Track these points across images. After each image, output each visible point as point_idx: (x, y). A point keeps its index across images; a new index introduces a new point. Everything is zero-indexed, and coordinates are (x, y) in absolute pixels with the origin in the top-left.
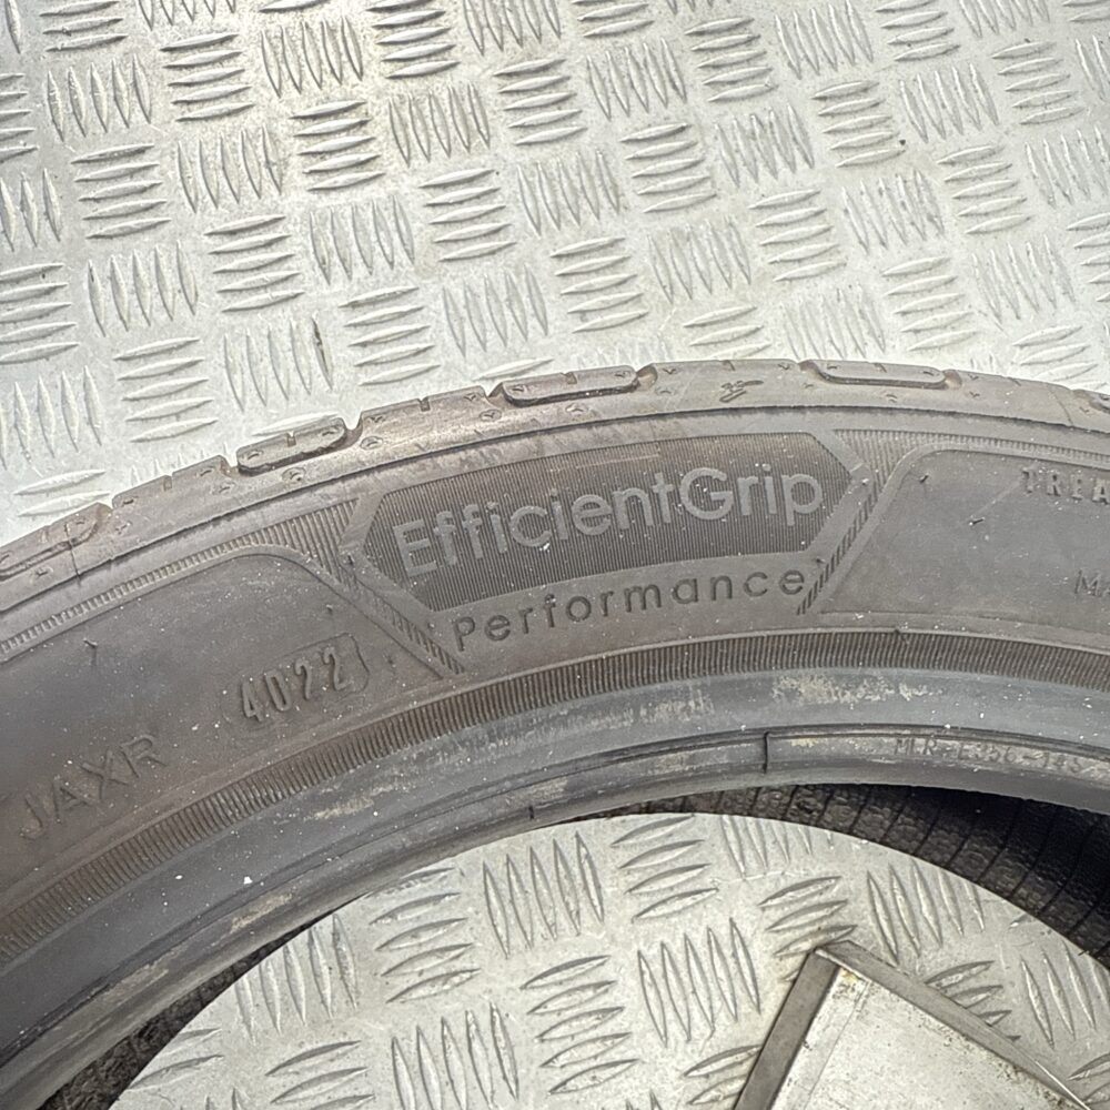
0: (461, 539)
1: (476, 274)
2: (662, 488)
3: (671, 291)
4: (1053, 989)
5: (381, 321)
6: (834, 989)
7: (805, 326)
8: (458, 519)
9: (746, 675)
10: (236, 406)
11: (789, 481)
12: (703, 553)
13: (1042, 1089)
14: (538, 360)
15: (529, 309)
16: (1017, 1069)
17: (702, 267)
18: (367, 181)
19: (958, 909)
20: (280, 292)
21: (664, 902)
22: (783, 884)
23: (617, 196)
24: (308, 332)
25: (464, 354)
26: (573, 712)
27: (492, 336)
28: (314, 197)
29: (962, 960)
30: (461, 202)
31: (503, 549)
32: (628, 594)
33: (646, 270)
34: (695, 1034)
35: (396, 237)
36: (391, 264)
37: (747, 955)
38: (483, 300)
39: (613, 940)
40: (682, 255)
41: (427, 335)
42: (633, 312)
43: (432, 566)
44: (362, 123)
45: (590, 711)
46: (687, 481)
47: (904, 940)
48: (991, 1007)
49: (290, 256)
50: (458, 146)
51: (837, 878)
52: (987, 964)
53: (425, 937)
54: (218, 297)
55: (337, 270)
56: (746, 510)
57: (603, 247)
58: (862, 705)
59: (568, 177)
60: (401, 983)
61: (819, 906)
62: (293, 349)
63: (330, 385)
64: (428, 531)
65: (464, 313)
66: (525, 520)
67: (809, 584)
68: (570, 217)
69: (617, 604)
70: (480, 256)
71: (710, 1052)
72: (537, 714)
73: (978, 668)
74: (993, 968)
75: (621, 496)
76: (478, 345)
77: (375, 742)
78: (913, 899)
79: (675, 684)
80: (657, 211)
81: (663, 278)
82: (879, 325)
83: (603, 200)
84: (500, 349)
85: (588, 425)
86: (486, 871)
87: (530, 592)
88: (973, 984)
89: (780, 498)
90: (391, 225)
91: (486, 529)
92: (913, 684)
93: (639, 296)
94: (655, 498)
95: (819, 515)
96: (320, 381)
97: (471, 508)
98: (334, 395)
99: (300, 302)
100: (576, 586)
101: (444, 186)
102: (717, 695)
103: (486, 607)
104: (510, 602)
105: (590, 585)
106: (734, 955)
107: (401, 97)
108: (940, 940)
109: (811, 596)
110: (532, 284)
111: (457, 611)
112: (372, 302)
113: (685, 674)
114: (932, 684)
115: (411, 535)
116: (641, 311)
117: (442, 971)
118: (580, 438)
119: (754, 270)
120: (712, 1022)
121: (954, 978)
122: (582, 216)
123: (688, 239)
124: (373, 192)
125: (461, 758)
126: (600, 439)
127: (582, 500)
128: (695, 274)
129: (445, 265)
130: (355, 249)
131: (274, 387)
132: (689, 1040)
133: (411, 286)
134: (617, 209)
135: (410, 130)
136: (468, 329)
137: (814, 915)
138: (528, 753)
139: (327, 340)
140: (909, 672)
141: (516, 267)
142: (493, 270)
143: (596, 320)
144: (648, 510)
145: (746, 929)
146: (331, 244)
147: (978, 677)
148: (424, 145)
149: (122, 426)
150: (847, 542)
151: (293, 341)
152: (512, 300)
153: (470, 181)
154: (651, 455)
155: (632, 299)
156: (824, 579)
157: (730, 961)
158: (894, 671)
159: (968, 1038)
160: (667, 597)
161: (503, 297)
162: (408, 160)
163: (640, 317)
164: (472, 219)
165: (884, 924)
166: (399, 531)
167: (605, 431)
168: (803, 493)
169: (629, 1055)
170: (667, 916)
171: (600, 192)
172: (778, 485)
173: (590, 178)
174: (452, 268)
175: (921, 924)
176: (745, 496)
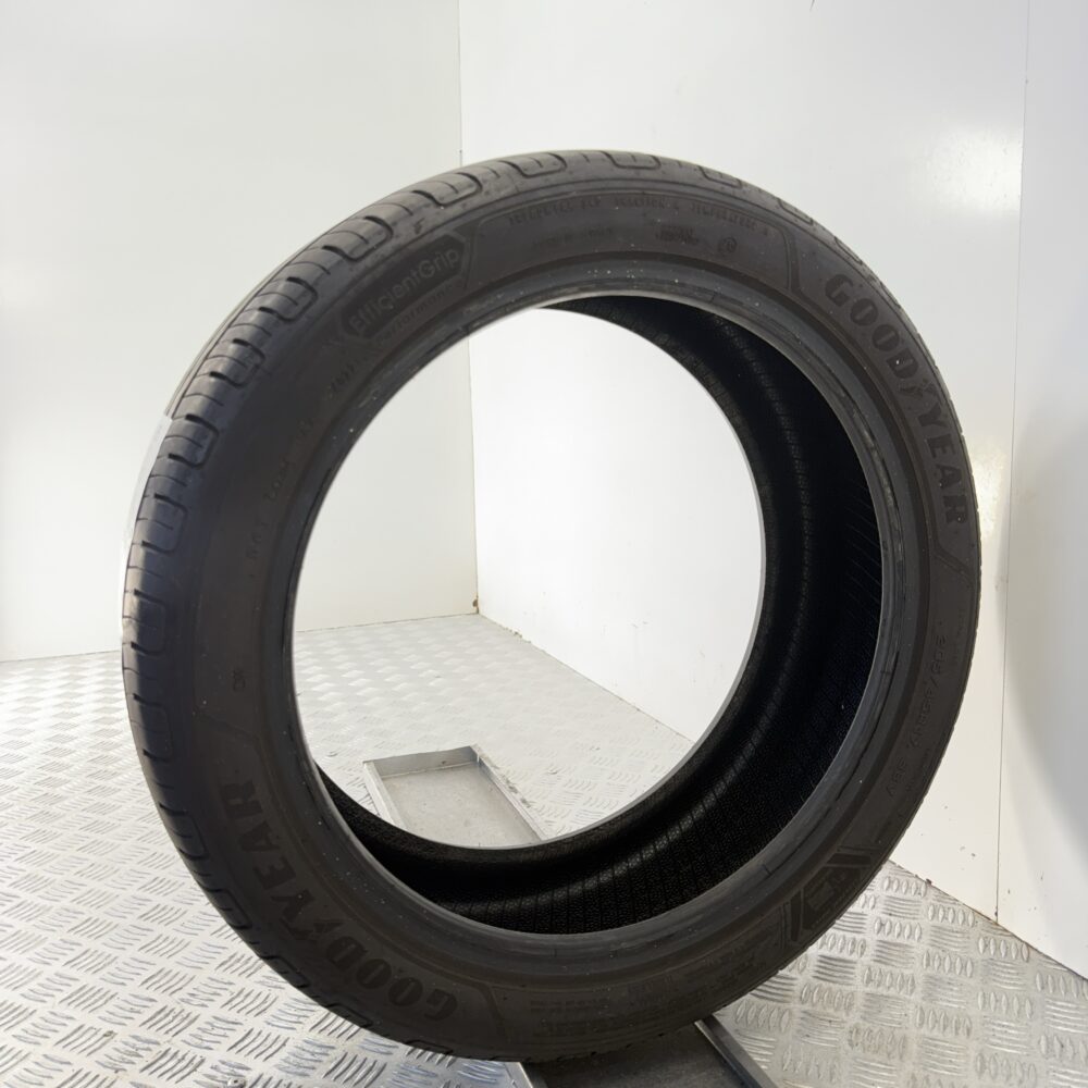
2: (414, 274)
11: (447, 254)
12: (432, 287)
32: (417, 309)
46: (420, 268)
56: (439, 269)
67: (464, 282)
69: (415, 313)
87: (392, 321)
89: (447, 261)
94: (414, 278)
95: (459, 261)
100: (403, 314)
103: (382, 332)
104: (388, 327)
105: (407, 311)
111: (376, 336)
150: (469, 266)
160: (428, 304)
172: (445, 257)
176: (438, 266)
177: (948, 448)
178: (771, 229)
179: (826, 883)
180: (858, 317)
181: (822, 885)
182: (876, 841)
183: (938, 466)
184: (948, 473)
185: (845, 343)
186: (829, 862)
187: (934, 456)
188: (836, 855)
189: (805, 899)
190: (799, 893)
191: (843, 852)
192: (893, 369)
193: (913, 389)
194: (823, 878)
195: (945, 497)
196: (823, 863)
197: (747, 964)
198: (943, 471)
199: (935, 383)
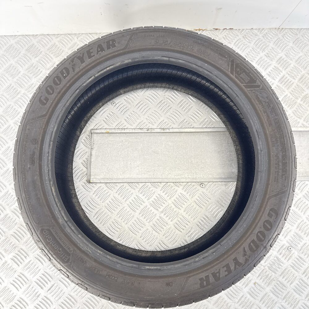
0: (64, 256)
1: (28, 275)
2: (51, 243)
3: (15, 248)
4: (80, 154)
5: (42, 283)
6: (93, 182)
7: (10, 226)
8: (62, 257)
9: (62, 227)
10: (65, 293)
11: (45, 233)
12: (54, 237)
13: (92, 152)
14: (36, 259)
15: (29, 264)
16: (91, 155)
17: (9, 245)
18: (22, 299)
19: (78, 169)
20: (46, 299)
21: (95, 203)
22: (86, 191)
23: (4, 263)
24: (49, 291)
25: (40, 269)
26: (73, 238)
27: (36, 267)
28: (29, 305)
29: (83, 166)
30: (18, 284)
31: (63, 252)
32: (61, 240)
33: (14, 253)
34: (107, 192)
35: (28, 290)
36: (33, 287)
37: (96, 191)
38: (31, 272)
39: (103, 206)
40: (8, 249)
41: (41, 276)
42: (21, 251)
43: (67, 257)
44: (13, 306)
45: (72, 237)
46: (49, 241)
47: (85, 174)
48: (86, 161)
49: (40, 301)
50: (9, 290)
51: (82, 185)
52: (82, 163)
53: (114, 228)
54: (51, 307)
55: (38, 294)
56: (49, 235)
57: (13, 260)
58: (59, 216)
59: (5, 272)
60: (120, 227)
61: (86, 185)
62: (53, 292)
63: (55, 283)
64: (65, 259)
65: (34, 273)
66: (59, 252)
67: (52, 227)
68: (11, 268)
69: (62, 241)
70: (24, 276)
71: (108, 189)
72: (74, 241)
73: (51, 208)
74: (82, 162)
75: (53, 246)
76: (38, 268)
77: (83, 252)
78: (79, 175)
79: (66, 232)
80: (3, 256)
81: (14, 250)
82: (4, 217)
83: (6, 265)
84: (37, 265)
85: (49, 252)
86: (103, 225)
87: (65, 248)
88: (85, 164)
89: (47, 233)
90: (27, 291)
91: (62, 254)
92: (56, 213)
93: (18, 251)
94: (52, 243)
95: (46, 229)
96: (55, 285)
97: (61, 256)
98: (56, 282)
99: (45, 295)
100: (63, 245)
101: (17, 288)
102: (65, 228)
103: (68, 251)
104: (67, 249)
105: (62, 244)
106: (97, 192)
107: (6, 304)
108: (82, 170)
109: (53, 226)
110: (25, 266)
111: (70, 252)
112: (40, 286)
113: (65, 232)
114: (55, 211)
115: (66, 260)
116: (21, 250)
117: (116, 223)
118: (50, 252)
119: (5, 238)
120: (105, 191)
121: (86, 166)
122: (10, 266)
123: (5, 250)
124: (23, 297)
125: (81, 244)
126: (50, 250)
127: (55, 248)
128: (11, 246)
129: (29, 280)
130: (33, 294)
131: (59, 290)
132: (108, 192)
133: (35, 282)
134: (6, 262)
135: (10, 299)
136: (37, 271)
137: (88, 185)
138: (78, 240)
139: (49, 288)
140: (55, 214)
141: (24, 270)
142: (26, 273)
143: (25, 255)
144: (53, 243)
145: (93, 192)
146: (35, 297)
147: (52, 208)
148: (11, 295)
149: (76, 306)
150: (47, 226)
151: (52, 292)
152: (29, 268)
153: (14, 285)
154: (49, 245)
155: (20, 252)
156: (52, 226)
157: (98, 192)
158: (55, 215)
159: (91, 162)
160: (60, 237)
161: (29, 269)
162: (15, 296)
163: (21, 249)
164: (20, 281)
165: (84, 177)
166: (66, 261)
167: (49, 250)
168: (45, 232)
169: (113, 198)
170: (97, 202)
171: (5, 266)
172: (45, 234)
173: (3, 269)
174: (29, 279)
175: (82, 172)
176: (48, 236)
177: (91, 51)
178: (27, 128)
179: (240, 76)
180: (52, 92)
181: (241, 77)
182: (226, 58)
183: (97, 54)
184: (99, 50)
185: (61, 94)
186: (233, 75)
187: (94, 55)
188: (231, 73)
189: (246, 83)
190: (244, 85)
191: (229, 70)
192: (67, 76)
193: (72, 68)
194: (239, 77)
195: (107, 49)
196: (234, 77)
197: (267, 104)
198: (99, 51)
199: (70, 59)
